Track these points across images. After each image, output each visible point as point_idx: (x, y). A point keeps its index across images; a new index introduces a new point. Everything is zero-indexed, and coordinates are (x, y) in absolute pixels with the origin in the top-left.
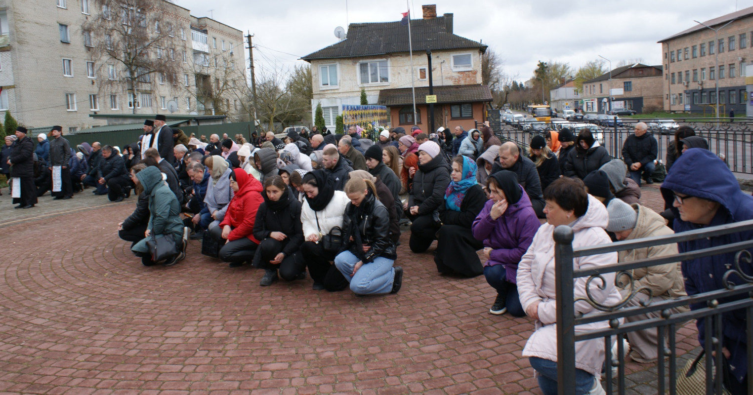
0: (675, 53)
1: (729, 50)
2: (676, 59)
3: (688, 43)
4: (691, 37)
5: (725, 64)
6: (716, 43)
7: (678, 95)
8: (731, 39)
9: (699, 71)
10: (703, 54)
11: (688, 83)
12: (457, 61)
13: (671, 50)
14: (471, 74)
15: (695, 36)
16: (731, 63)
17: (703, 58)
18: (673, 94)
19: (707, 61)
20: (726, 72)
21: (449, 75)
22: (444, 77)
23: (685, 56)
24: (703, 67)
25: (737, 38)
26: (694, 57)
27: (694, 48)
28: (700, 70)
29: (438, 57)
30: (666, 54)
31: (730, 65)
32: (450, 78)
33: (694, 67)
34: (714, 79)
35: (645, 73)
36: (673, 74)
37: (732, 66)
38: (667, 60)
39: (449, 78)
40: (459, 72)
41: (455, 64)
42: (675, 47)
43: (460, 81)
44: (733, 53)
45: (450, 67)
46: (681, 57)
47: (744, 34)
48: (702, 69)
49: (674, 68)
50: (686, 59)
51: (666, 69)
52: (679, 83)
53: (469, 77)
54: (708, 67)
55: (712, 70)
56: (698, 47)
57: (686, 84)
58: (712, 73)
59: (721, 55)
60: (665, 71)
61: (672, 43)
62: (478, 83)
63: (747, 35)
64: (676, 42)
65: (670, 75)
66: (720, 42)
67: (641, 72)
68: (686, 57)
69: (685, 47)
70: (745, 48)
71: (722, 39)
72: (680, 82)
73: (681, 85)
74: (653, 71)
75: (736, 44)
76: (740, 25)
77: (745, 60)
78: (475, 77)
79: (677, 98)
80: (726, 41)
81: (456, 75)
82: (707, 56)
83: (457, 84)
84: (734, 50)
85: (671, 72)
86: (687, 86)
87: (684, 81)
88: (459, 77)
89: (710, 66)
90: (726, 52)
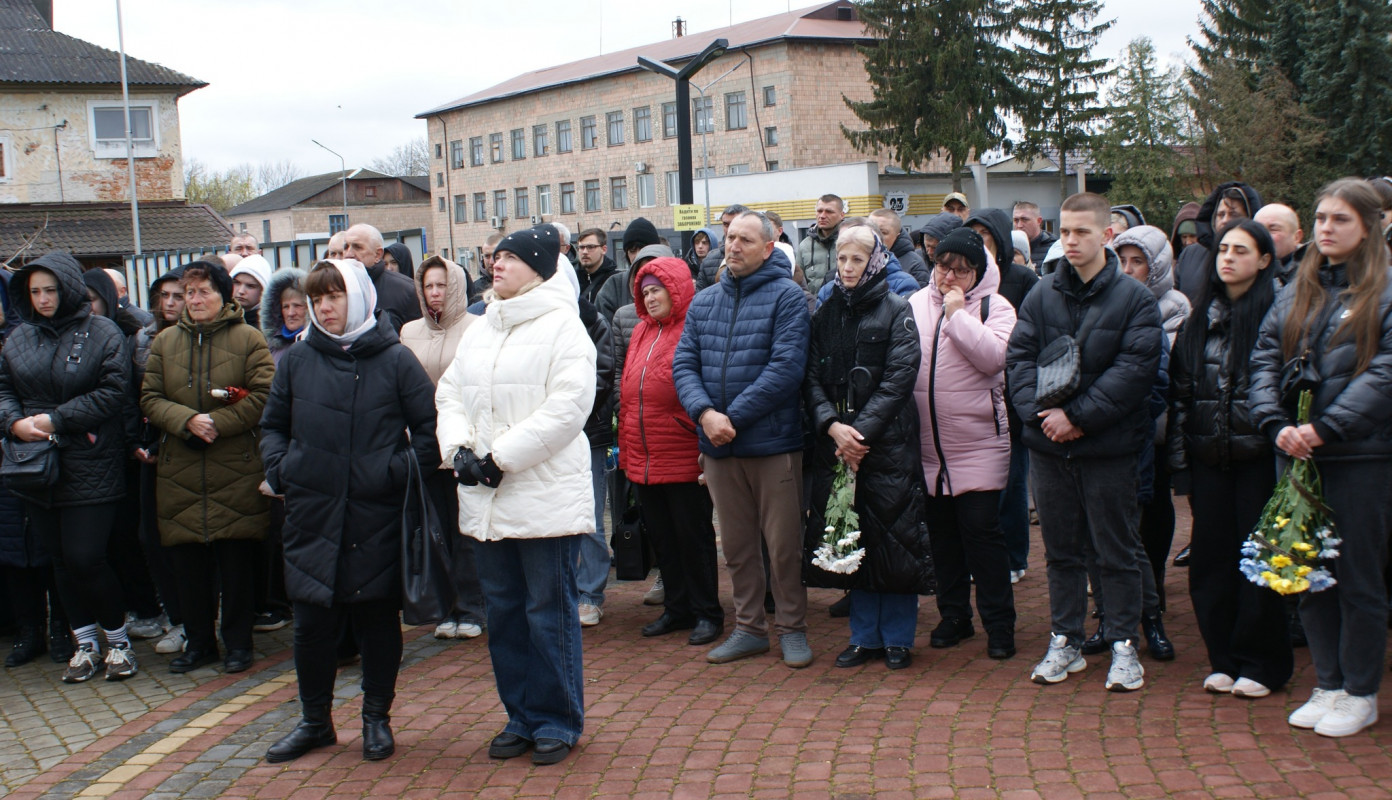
0: (466, 145)
1: (610, 145)
2: (467, 161)
3: (500, 122)
4: (509, 107)
5: (600, 176)
6: (576, 126)
7: (476, 251)
8: (613, 118)
9: (532, 193)
10: (540, 151)
11: (503, 221)
12: (109, 125)
13: (452, 137)
14: (153, 171)
15: (519, 105)
16: (615, 175)
17: (541, 160)
18: (462, 250)
19: (552, 169)
20: (604, 194)
21: (84, 167)
22: (66, 176)
23: (492, 155)
24: (542, 183)
25: (628, 116)
26: (517, 157)
27: (516, 135)
28: (535, 189)
29: (45, 108)
30: (439, 147)
31: (613, 179)
32: (88, 178)
33: (518, 181)
34: (572, 212)
35: (381, 194)
36: (460, 198)
37: (617, 183)
38: (442, 161)
39: (84, 178)
40: (115, 161)
41: (99, 135)
42: (463, 130)
43: (117, 189)
44: (620, 150)
45: (86, 143)
46: (483, 155)
47: (647, 108)
48: (541, 188)
49: (462, 183)
50: (494, 162)
51: (441, 184)
52: (476, 220)
53: (147, 176)
54: (555, 182)
55: (566, 189)
56: (529, 135)
57: (498, 225)
58: (567, 197)
59: (590, 154)
60: (436, 192)
61: (453, 122)
62: (175, 196)
63: (652, 110)
64: (466, 117)
65: (452, 199)
66: (587, 124)
67: (370, 192)
68: (496, 158)
69: (492, 132)
70: (650, 140)
71: (592, 117)
72: (480, 218)
73: (481, 226)
74: (400, 189)
75: (626, 131)
76: (635, 87)
77: (652, 170)
78: (167, 179)
79: (473, 259)
80: (601, 122)
81: (105, 170)
82: (553, 156)
83: (109, 198)
84: (621, 144)
85: (454, 193)
86: (502, 229)
87: (490, 216)
88: (117, 178)
89: (563, 181)
90: (603, 148)
